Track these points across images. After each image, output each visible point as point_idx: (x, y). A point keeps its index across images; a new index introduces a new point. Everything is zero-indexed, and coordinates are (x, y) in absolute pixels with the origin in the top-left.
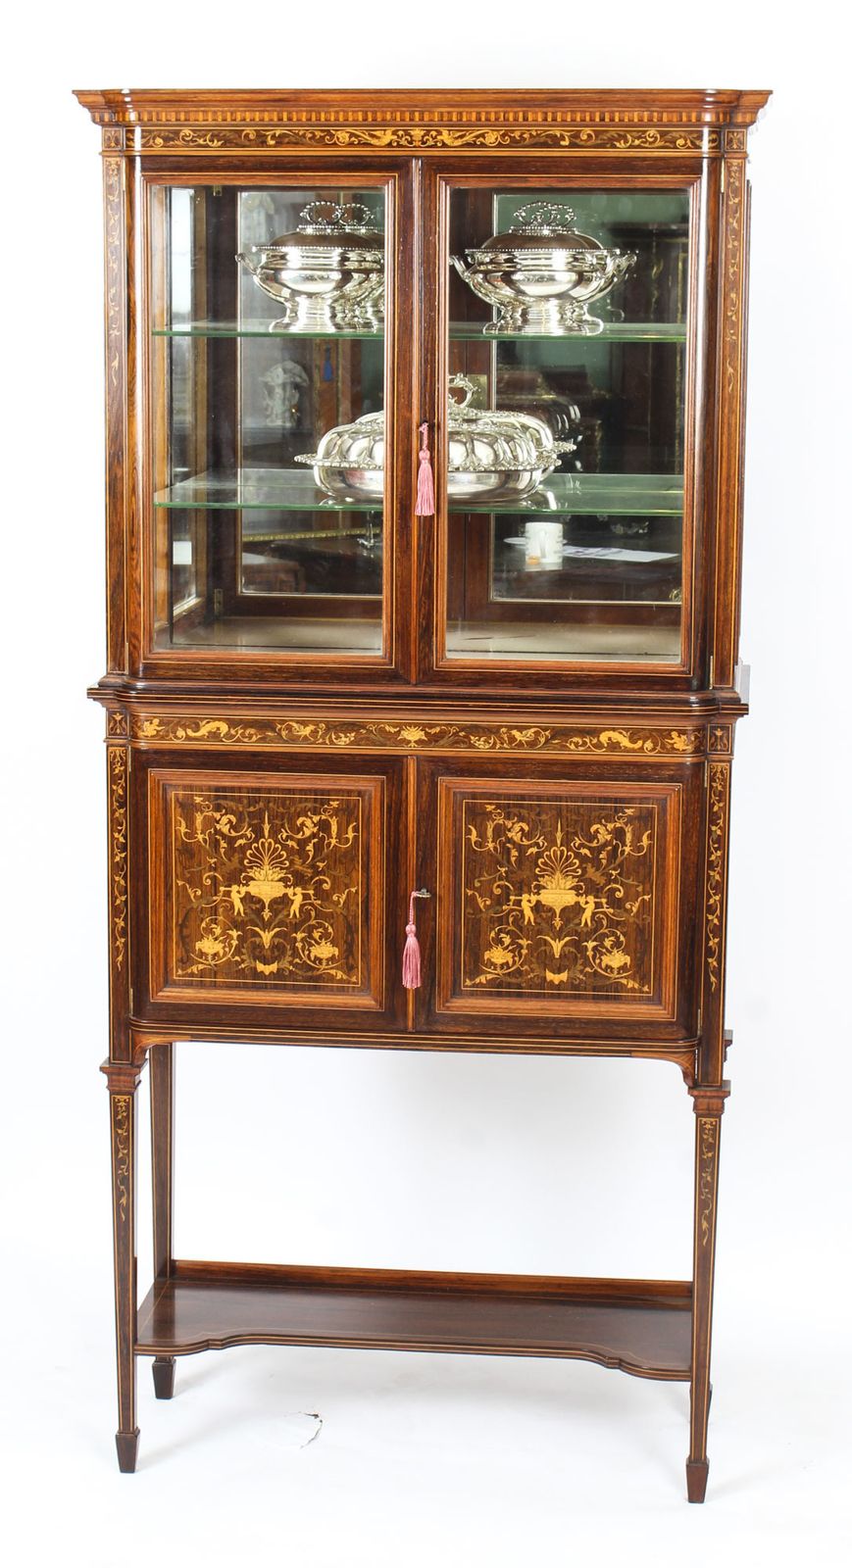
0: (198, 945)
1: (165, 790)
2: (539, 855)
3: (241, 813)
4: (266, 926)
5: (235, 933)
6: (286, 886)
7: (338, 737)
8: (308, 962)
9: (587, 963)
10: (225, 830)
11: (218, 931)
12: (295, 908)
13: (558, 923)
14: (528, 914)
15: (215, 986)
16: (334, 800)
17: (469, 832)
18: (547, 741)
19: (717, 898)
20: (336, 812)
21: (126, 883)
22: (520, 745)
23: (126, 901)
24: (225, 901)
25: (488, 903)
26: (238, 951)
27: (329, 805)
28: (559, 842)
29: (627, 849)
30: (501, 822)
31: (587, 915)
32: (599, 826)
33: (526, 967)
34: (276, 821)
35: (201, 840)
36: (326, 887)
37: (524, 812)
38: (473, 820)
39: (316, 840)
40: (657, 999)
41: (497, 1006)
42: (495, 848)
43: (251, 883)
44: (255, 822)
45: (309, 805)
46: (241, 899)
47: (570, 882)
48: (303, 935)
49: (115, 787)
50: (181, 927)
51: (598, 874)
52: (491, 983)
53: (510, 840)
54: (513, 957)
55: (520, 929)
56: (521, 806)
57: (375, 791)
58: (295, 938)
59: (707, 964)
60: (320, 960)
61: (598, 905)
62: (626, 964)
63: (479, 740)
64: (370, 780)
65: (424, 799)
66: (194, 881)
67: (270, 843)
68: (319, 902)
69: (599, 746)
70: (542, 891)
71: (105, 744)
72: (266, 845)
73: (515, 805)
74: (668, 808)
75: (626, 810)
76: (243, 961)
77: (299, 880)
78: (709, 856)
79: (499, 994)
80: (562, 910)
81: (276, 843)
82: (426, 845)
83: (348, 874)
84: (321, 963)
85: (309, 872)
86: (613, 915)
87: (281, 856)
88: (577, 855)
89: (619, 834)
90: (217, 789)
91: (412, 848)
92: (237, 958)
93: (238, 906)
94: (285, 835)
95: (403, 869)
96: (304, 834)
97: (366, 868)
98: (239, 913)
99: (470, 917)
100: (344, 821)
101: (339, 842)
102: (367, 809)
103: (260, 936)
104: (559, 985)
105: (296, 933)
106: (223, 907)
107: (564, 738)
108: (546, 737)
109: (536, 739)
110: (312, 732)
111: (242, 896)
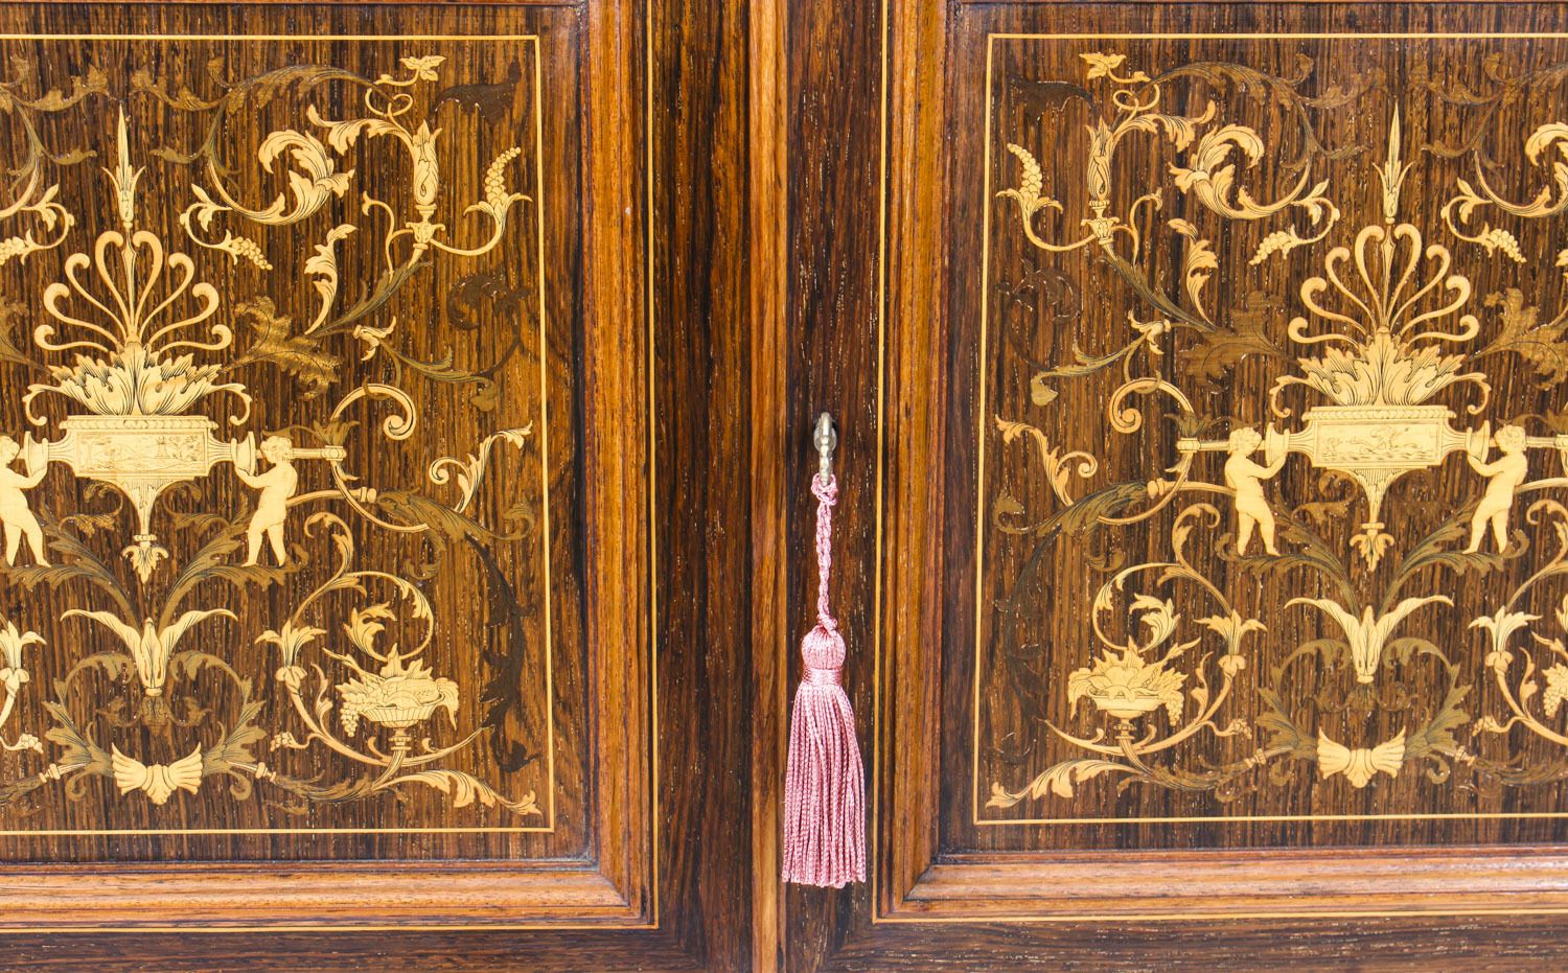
2: (1304, 263)
4: (144, 605)
5: (11, 641)
6: (224, 434)
8: (333, 743)
9: (1484, 697)
12: (269, 520)
13: (1372, 542)
14: (1253, 508)
16: (419, 51)
17: (1010, 173)
20: (433, 103)
25: (1087, 470)
26: (31, 711)
27: (398, 69)
28: (1390, 203)
30: (1147, 124)
32: (1561, 127)
33: (1236, 726)
34: (168, 154)
36: (396, 428)
37: (1247, 78)
38: (1028, 118)
39: (345, 230)
41: (1120, 888)
42: (1121, 239)
43: (73, 424)
44: (73, 157)
45: (312, 76)
46: (27, 493)
47: (1433, 372)
48: (307, 634)
51: (1548, 333)
52: (1092, 794)
53: (1181, 203)
54: (1184, 690)
55: (1218, 569)
56: (1236, 54)
58: (273, 649)
60: (384, 736)
61: (1540, 463)
65: (821, 30)
67: (144, 251)
68: (372, 495)
70: (1313, 415)
72: (129, 257)
73: (1210, 52)
76: (55, 752)
77: (281, 404)
79: (1126, 839)
80: (1391, 489)
81: (170, 249)
82: (830, 235)
83: (492, 373)
84: (385, 746)
85: (321, 369)
87: (195, 305)
88: (1466, 258)
91: (772, 250)
92: (28, 741)
94: (208, 213)
95: (731, 344)
96: (291, 204)
97: (571, 344)
98: (25, 554)
99: (1009, 529)
100: (468, 144)
101: (450, 234)
102: (567, 85)
103: (124, 649)
104: (1369, 790)
105: (276, 627)
111: (33, 481)
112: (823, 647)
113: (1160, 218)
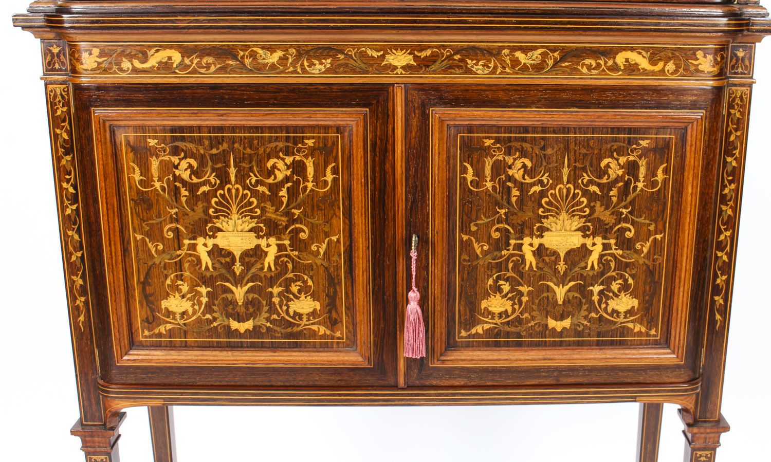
0: (164, 304)
1: (113, 133)
2: (543, 194)
3: (203, 157)
4: (238, 281)
5: (204, 290)
6: (258, 237)
7: (311, 65)
8: (287, 317)
9: (592, 308)
10: (186, 175)
11: (185, 288)
12: (270, 259)
13: (562, 267)
14: (530, 258)
15: (186, 346)
16: (309, 138)
17: (464, 170)
18: (554, 65)
19: (728, 233)
20: (312, 152)
21: (80, 237)
22: (525, 68)
23: (82, 257)
24: (191, 255)
25: (486, 248)
26: (209, 308)
27: (303, 143)
28: (565, 179)
29: (640, 185)
30: (501, 158)
31: (594, 258)
32: (610, 160)
33: (526, 315)
34: (244, 165)
35: (159, 188)
36: (303, 236)
37: (527, 146)
38: (469, 156)
39: (289, 184)
40: (666, 342)
41: (495, 357)
42: (494, 187)
43: (219, 234)
44: (219, 165)
45: (281, 145)
46: (207, 252)
47: (577, 223)
48: (280, 289)
49: (58, 131)
50: (144, 284)
51: (608, 213)
52: (488, 333)
53: (510, 178)
54: (512, 305)
55: (520, 274)
56: (524, 140)
57: (357, 126)
58: (271, 293)
59: (713, 302)
60: (300, 316)
61: (606, 247)
62: (633, 307)
63: (477, 64)
64: (350, 114)
65: (414, 134)
66: (155, 234)
67: (237, 190)
68: (297, 253)
69: (615, 68)
70: (546, 234)
71: (43, 82)
72: (234, 191)
73: (517, 139)
74: (689, 138)
75: (641, 142)
76: (215, 319)
77: (273, 229)
78: (722, 190)
79: (497, 345)
80: (566, 253)
81: (244, 189)
82: (416, 186)
83: (328, 221)
84: (301, 318)
85: (284, 220)
86: (621, 256)
87: (251, 204)
88: (585, 193)
89: (632, 168)
90: (173, 129)
91: (401, 190)
92: (208, 316)
93: (206, 259)
94: (254, 180)
95: (391, 215)
96: (275, 178)
97: (349, 214)
98: (207, 268)
99: (465, 263)
100: (322, 162)
101: (317, 186)
102: (347, 147)
103: (232, 292)
104: (561, 332)
105: (272, 287)
106: (189, 261)
107: (575, 59)
108: (555, 59)
109: (543, 61)
110: (280, 58)
111: (209, 248)
112: (414, 295)
113: (504, 182)
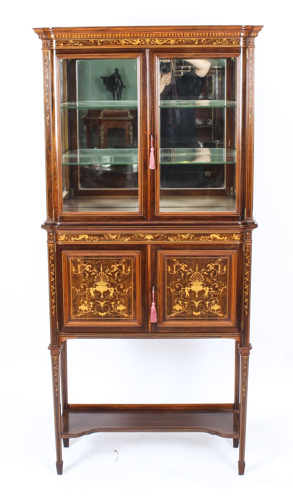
0: (80, 307)
1: (68, 258)
2: (191, 275)
3: (93, 264)
4: (102, 301)
5: (92, 303)
6: (108, 287)
7: (125, 239)
8: (116, 311)
9: (206, 309)
10: (88, 270)
11: (86, 303)
12: (111, 294)
13: (197, 296)
14: (187, 294)
15: (85, 320)
16: (123, 259)
17: (168, 268)
18: (193, 238)
19: (248, 286)
20: (124, 263)
21: (55, 288)
22: (184, 239)
23: (55, 294)
24: (88, 293)
25: (174, 291)
26: (93, 309)
27: (122, 261)
28: (197, 270)
29: (219, 272)
30: (178, 264)
31: (206, 294)
32: (210, 265)
33: (187, 311)
34: (105, 267)
35: (80, 273)
36: (121, 287)
37: (186, 261)
38: (169, 264)
39: (118, 272)
40: (229, 319)
41: (178, 323)
42: (176, 273)
43: (97, 287)
44: (98, 267)
45: (115, 261)
46: (93, 292)
47: (201, 283)
48: (114, 303)
49: (50, 257)
50: (74, 302)
51: (210, 280)
52: (175, 316)
53: (181, 270)
54: (182, 308)
55: (185, 298)
56: (185, 259)
57: (137, 255)
58: (111, 304)
59: (244, 307)
61: (210, 290)
62: (219, 308)
63: (171, 238)
64: (135, 252)
65: (153, 258)
66: (78, 287)
67: (103, 274)
68: (119, 292)
69: (210, 239)
70: (192, 286)
71: (47, 243)
72: (101, 274)
73: (183, 259)
74: (232, 258)
75: (219, 259)
76: (94, 312)
77: (113, 285)
78: (245, 273)
79: (178, 320)
80: (198, 292)
81: (105, 274)
82: (154, 273)
83: (129, 283)
84: (120, 312)
85: (116, 283)
86: (214, 293)
87: (106, 278)
88: (203, 274)
89: (216, 267)
90: (85, 257)
91: (150, 274)
92: (93, 311)
93: (93, 294)
94: (107, 271)
95: (147, 281)
96: (114, 270)
97: (135, 281)
98: (93, 297)
99: (168, 295)
100: (127, 266)
101: (126, 273)
102: (134, 261)
103: (100, 304)
104: (197, 316)
105: (112, 302)
106: (87, 295)
107: (198, 237)
108: (193, 236)
109: (189, 237)
110: (116, 237)
111: (94, 291)
112: (153, 304)
113: (179, 271)
